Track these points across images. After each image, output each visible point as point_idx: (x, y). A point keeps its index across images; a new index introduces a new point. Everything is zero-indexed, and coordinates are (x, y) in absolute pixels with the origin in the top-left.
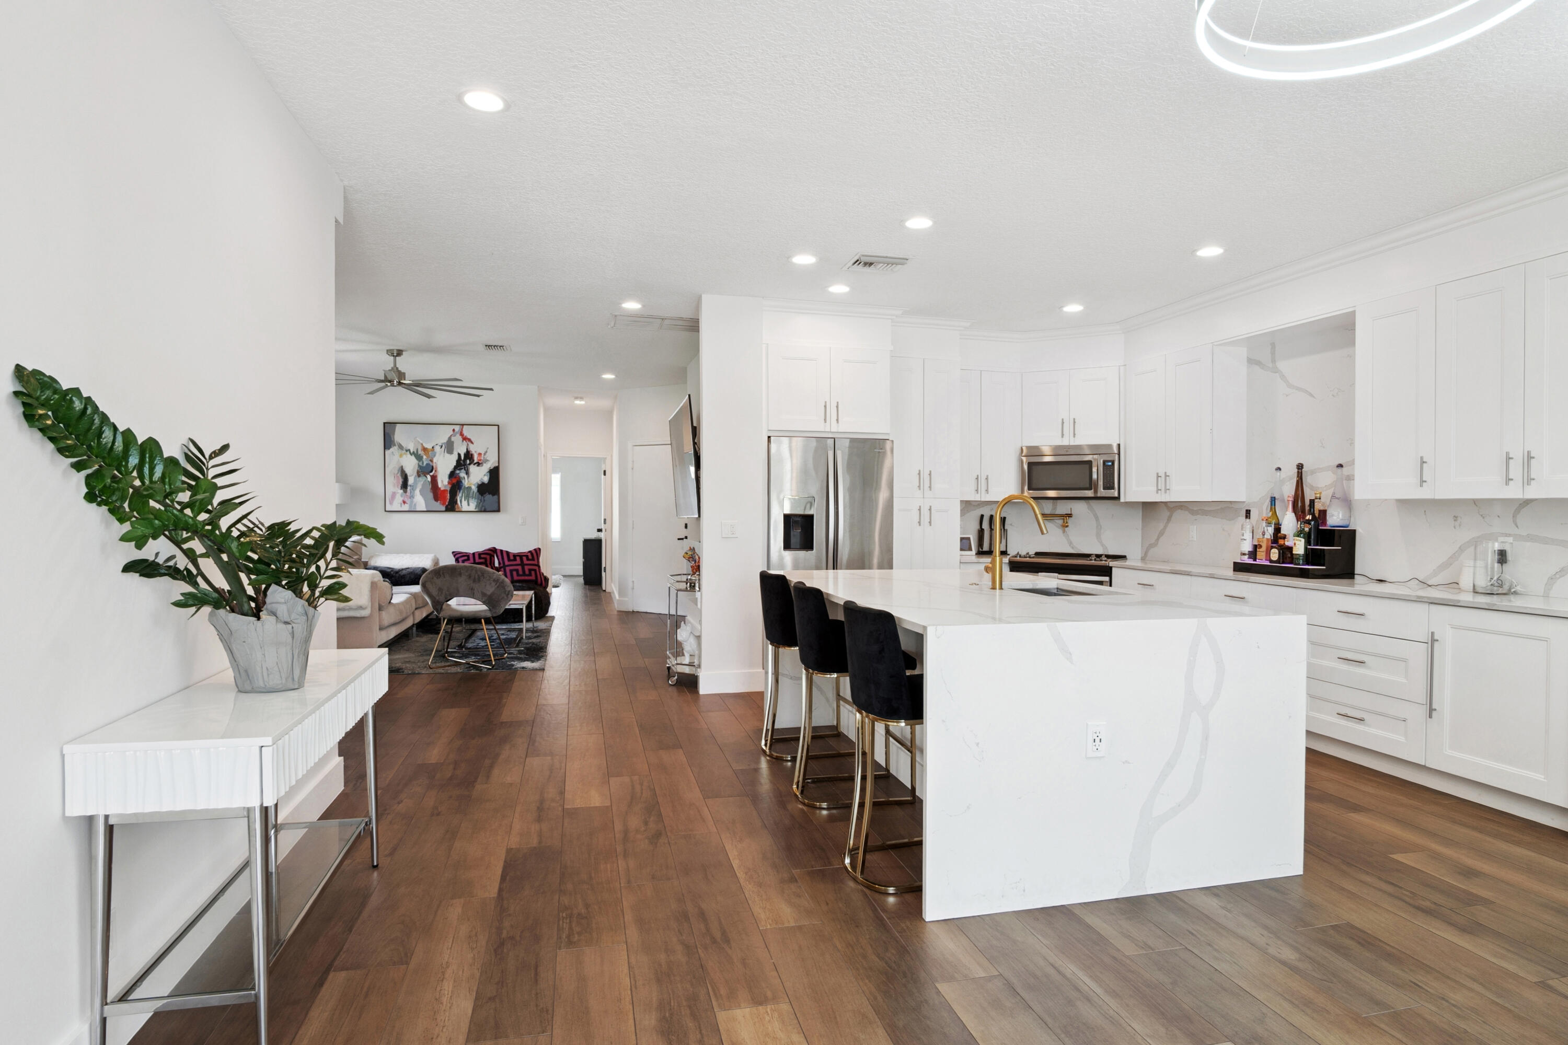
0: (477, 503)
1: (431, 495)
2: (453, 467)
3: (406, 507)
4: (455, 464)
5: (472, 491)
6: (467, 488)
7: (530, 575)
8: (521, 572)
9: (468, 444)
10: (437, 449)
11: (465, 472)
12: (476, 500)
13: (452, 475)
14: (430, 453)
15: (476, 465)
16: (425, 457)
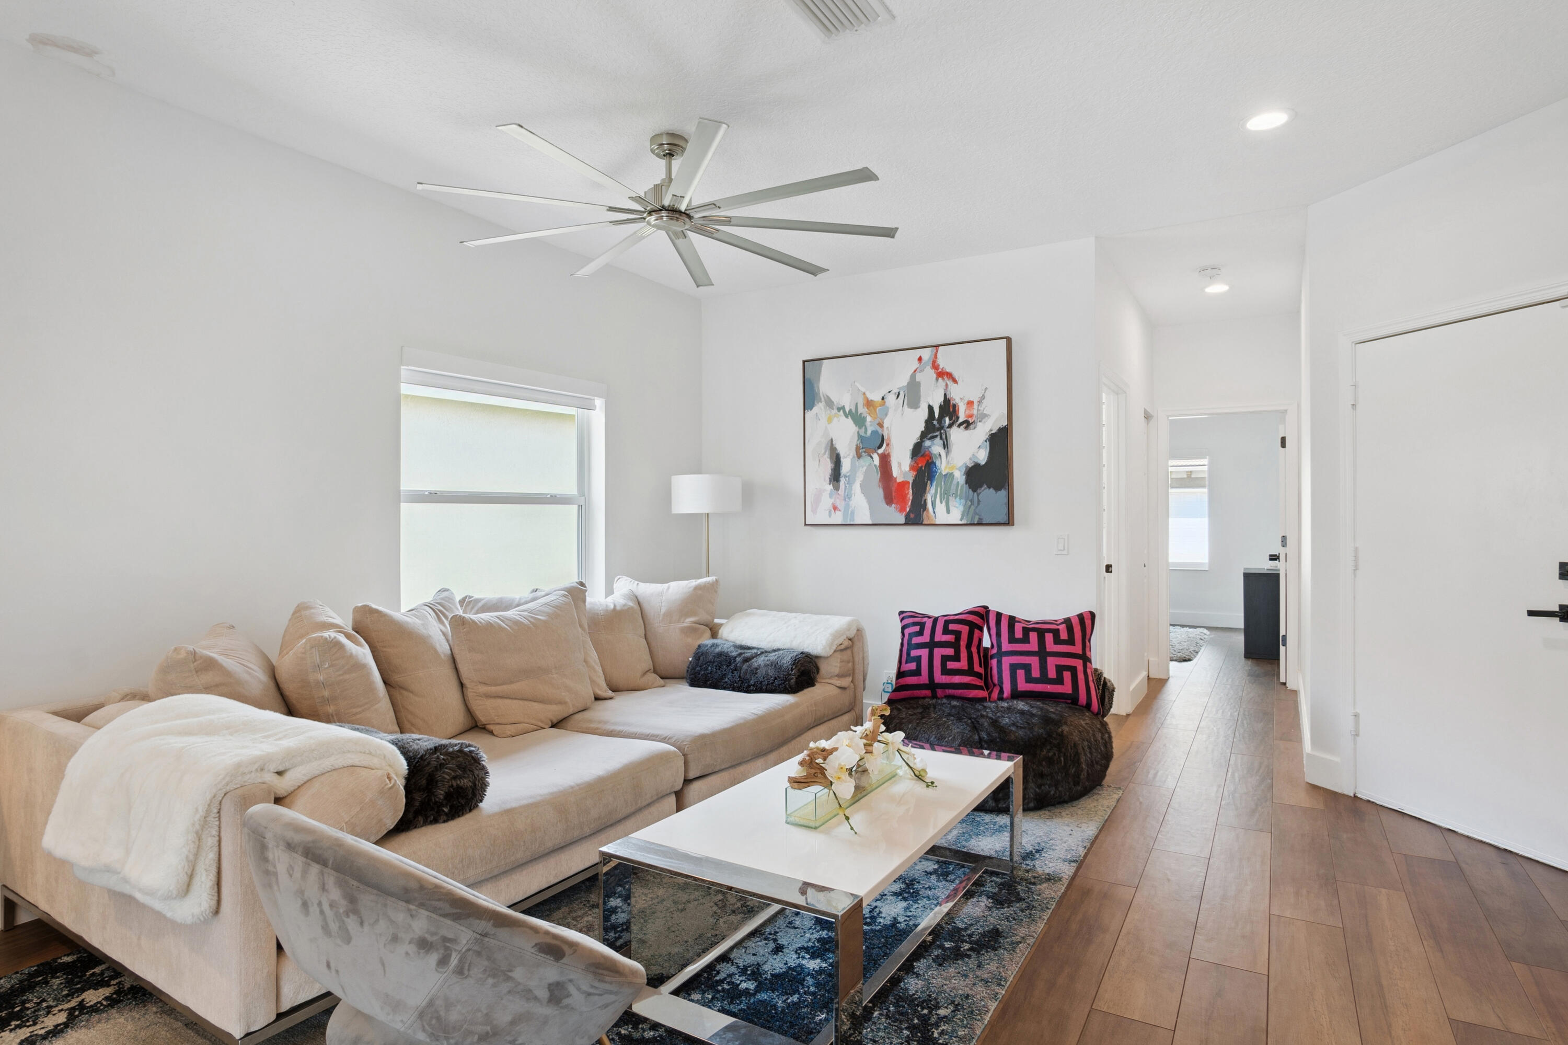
0: (964, 506)
1: (880, 493)
2: (919, 434)
3: (838, 518)
4: (921, 427)
5: (955, 482)
6: (945, 475)
7: (1059, 681)
8: (1036, 673)
9: (947, 385)
10: (891, 400)
11: (941, 442)
12: (963, 501)
13: (918, 450)
14: (878, 409)
15: (962, 427)
16: (869, 419)
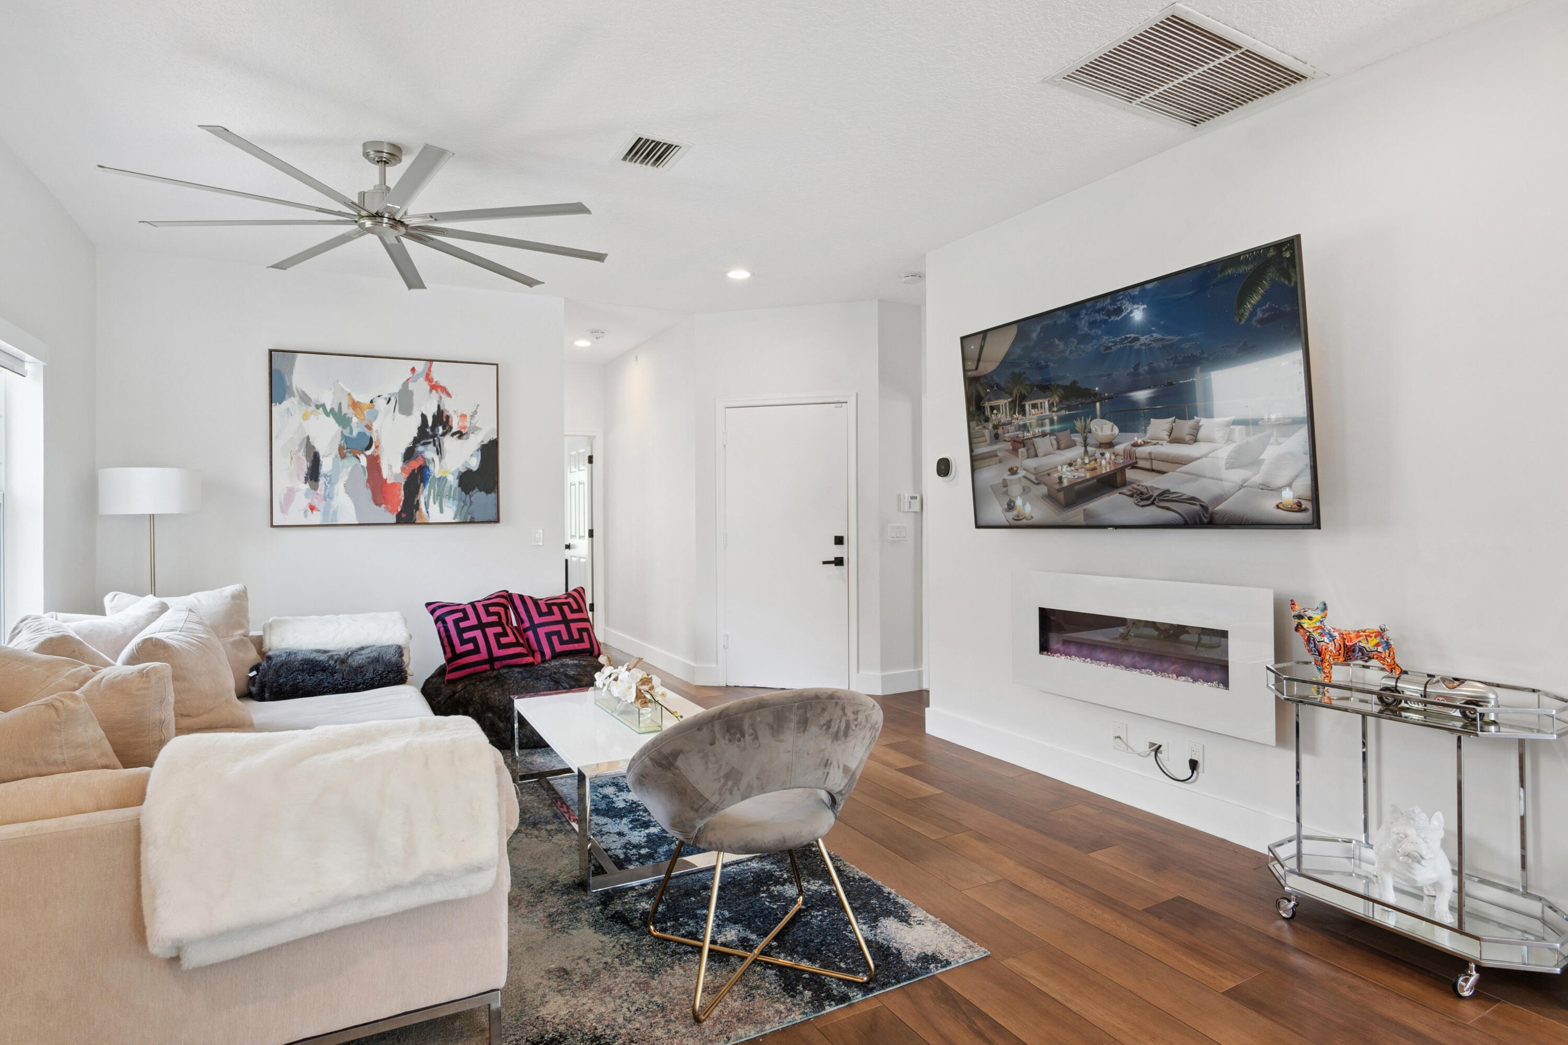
0: (458, 506)
1: (368, 493)
2: (411, 439)
3: (316, 518)
4: (415, 433)
5: (448, 485)
6: (439, 479)
8: (565, 637)
9: (441, 397)
10: (381, 404)
11: (435, 448)
12: (456, 502)
13: (409, 454)
14: (365, 411)
15: (455, 436)
16: (355, 420)
